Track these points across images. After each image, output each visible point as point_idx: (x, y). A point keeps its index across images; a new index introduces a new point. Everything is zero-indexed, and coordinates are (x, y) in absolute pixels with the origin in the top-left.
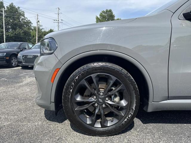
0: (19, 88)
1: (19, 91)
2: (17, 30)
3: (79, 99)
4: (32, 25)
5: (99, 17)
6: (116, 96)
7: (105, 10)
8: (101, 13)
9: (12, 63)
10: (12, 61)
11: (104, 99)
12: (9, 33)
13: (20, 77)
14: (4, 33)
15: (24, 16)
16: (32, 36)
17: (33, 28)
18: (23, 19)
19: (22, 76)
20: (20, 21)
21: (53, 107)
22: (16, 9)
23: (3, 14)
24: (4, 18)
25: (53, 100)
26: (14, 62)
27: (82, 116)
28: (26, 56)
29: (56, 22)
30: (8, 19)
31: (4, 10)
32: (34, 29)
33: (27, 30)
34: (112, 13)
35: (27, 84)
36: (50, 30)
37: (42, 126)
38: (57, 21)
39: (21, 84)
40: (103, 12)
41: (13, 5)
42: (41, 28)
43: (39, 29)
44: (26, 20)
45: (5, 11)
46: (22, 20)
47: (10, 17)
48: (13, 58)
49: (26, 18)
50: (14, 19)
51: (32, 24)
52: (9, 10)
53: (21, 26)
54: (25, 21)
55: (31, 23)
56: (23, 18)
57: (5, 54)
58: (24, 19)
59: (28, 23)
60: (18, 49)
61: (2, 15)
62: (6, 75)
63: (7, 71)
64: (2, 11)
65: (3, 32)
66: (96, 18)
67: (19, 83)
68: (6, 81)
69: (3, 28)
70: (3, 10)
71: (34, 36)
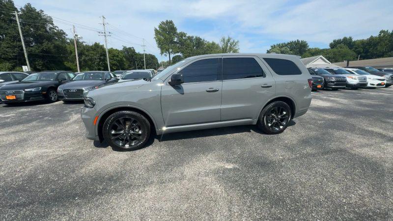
0: (68, 126)
1: (68, 129)
2: (45, 44)
3: (113, 132)
4: (66, 37)
5: (158, 29)
6: (136, 129)
7: (165, 21)
8: (160, 24)
9: (51, 98)
10: (51, 96)
11: (129, 131)
12: (33, 49)
13: (65, 115)
14: (24, 48)
15: (52, 24)
16: (69, 52)
17: (68, 41)
18: (52, 28)
19: (67, 113)
20: (46, 31)
21: (98, 139)
22: (38, 13)
23: (18, 20)
24: (19, 26)
25: (97, 134)
26: (53, 96)
27: (117, 142)
28: (68, 90)
29: (102, 34)
30: (27, 27)
31: (18, 15)
32: (70, 41)
33: (60, 45)
34: (173, 25)
35: (75, 122)
36: (94, 43)
37: (92, 151)
38: (104, 34)
39: (69, 122)
40: (163, 23)
41: (31, 7)
42: (81, 41)
43: (77, 42)
44: (56, 29)
45: (20, 17)
46: (50, 29)
47: (29, 25)
48: (51, 92)
49: (56, 27)
50: (37, 28)
51: (67, 35)
52: (25, 14)
53: (50, 39)
54: (56, 31)
55: (64, 33)
56: (51, 26)
57: (40, 88)
58: (54, 29)
59: (61, 34)
60: (56, 80)
61: (16, 21)
62: (49, 113)
63: (47, 107)
64: (14, 16)
65: (22, 46)
66: (155, 30)
67: (66, 121)
68: (51, 120)
69: (20, 41)
70: (16, 14)
71: (71, 52)
